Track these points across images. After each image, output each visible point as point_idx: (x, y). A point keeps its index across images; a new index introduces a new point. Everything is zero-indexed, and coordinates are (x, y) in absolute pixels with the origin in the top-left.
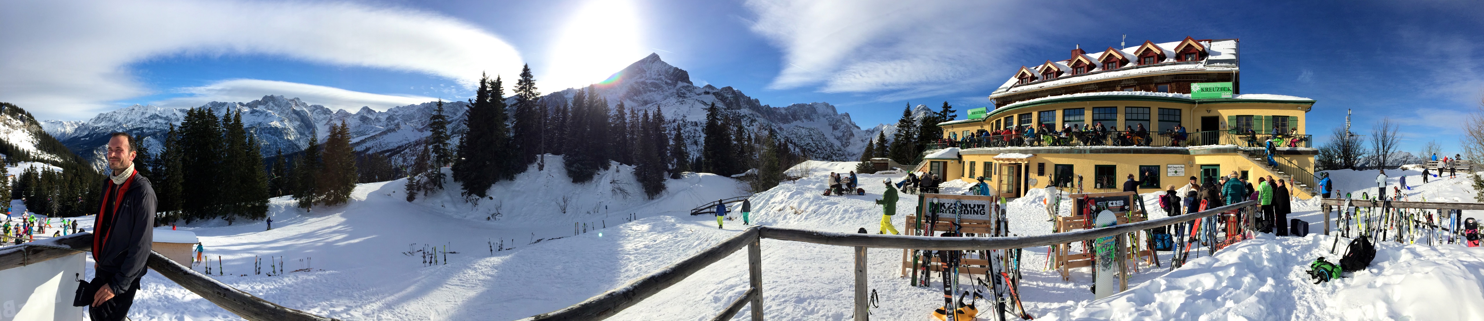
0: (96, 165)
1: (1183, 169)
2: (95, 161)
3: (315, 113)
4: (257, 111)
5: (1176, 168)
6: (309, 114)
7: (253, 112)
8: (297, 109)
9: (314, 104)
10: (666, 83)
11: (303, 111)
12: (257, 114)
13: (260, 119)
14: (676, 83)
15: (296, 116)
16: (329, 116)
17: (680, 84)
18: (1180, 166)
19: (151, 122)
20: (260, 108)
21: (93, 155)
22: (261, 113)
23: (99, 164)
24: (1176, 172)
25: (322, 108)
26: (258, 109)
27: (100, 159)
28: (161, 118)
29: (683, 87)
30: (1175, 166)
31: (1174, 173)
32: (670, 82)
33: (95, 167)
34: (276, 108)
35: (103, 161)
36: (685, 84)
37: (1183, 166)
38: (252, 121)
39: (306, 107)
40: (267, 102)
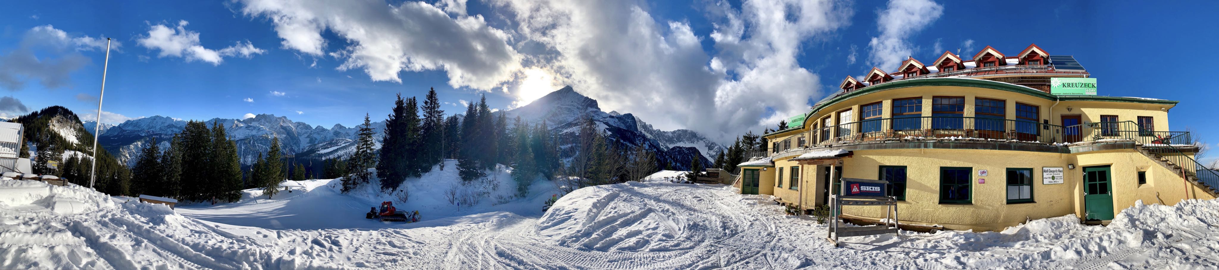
0: (121, 160)
1: (1061, 174)
2: (120, 157)
3: (298, 128)
4: (251, 126)
5: (1054, 171)
6: (294, 129)
7: (248, 127)
8: (285, 125)
9: (298, 121)
10: (578, 108)
11: (288, 127)
12: (251, 128)
13: (254, 133)
14: (587, 108)
15: (283, 131)
16: (310, 131)
17: (590, 109)
18: (1057, 169)
19: (168, 130)
20: (254, 124)
21: (119, 151)
22: (255, 128)
23: (123, 159)
24: (1053, 178)
25: (304, 124)
26: (252, 125)
27: (125, 156)
28: (176, 127)
29: (592, 111)
30: (1052, 169)
31: (1051, 180)
32: (581, 107)
33: (119, 162)
34: (267, 124)
35: (127, 157)
36: (595, 110)
37: (1061, 169)
38: (247, 133)
39: (292, 123)
40: (260, 120)
